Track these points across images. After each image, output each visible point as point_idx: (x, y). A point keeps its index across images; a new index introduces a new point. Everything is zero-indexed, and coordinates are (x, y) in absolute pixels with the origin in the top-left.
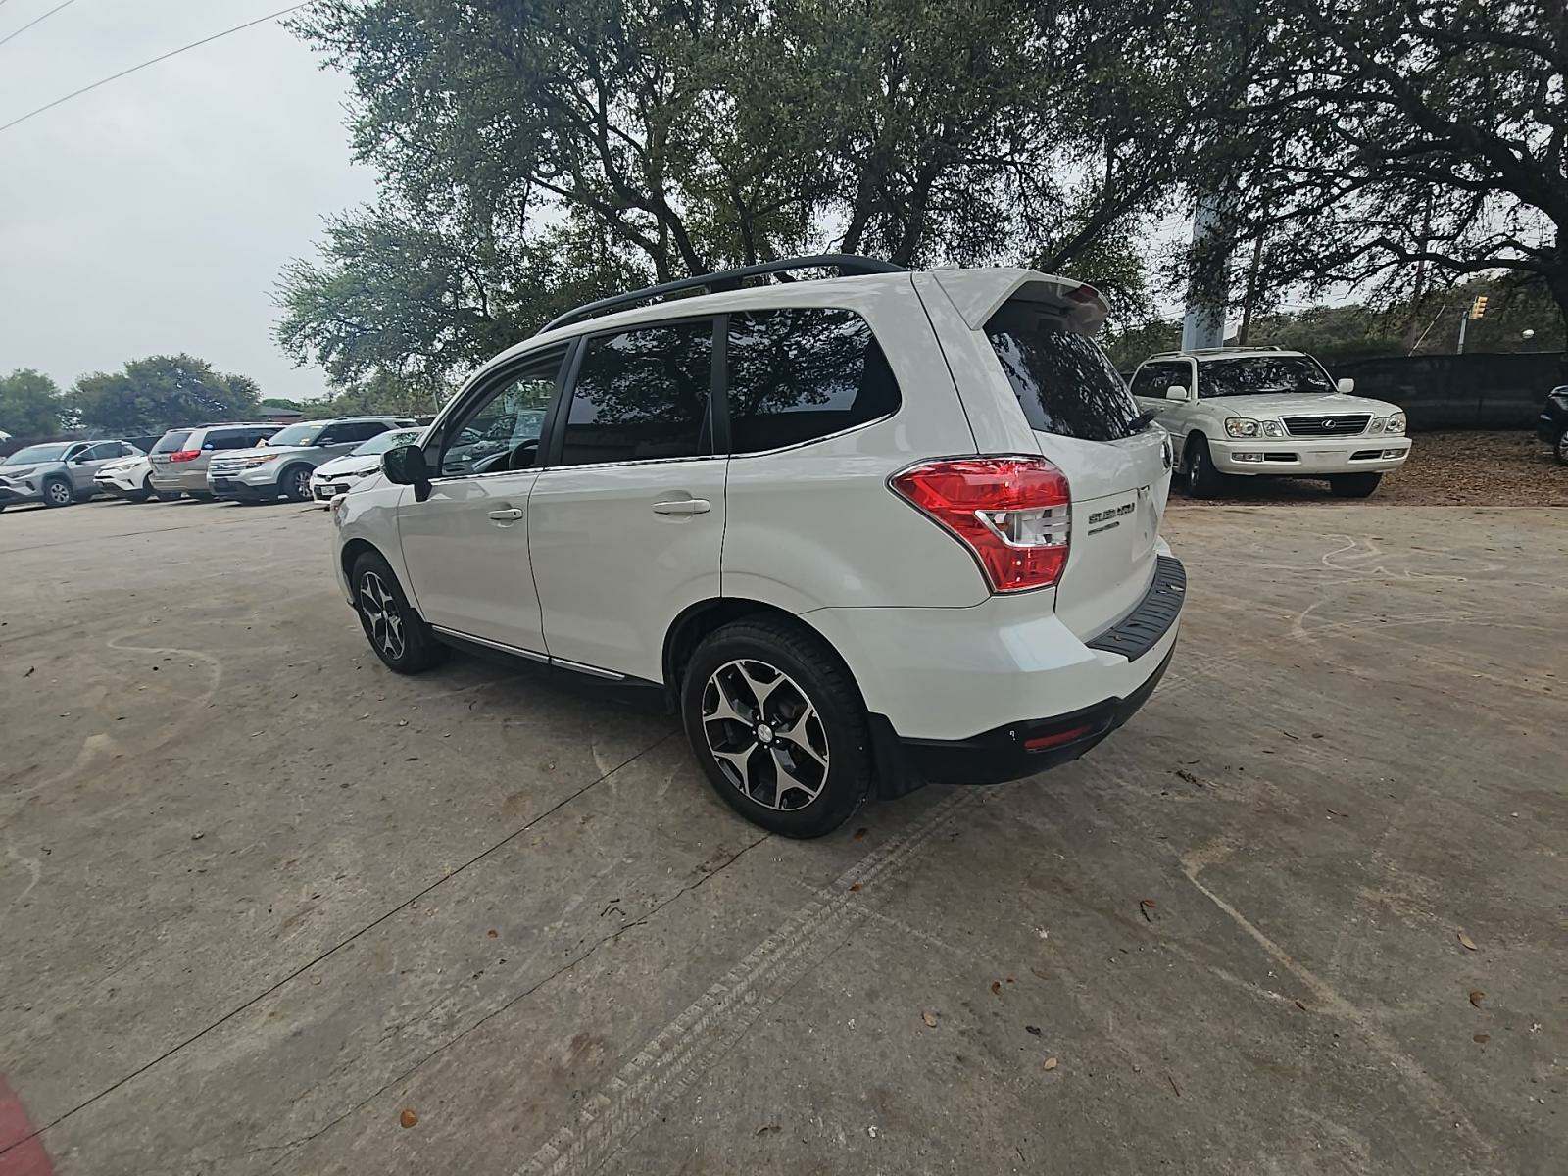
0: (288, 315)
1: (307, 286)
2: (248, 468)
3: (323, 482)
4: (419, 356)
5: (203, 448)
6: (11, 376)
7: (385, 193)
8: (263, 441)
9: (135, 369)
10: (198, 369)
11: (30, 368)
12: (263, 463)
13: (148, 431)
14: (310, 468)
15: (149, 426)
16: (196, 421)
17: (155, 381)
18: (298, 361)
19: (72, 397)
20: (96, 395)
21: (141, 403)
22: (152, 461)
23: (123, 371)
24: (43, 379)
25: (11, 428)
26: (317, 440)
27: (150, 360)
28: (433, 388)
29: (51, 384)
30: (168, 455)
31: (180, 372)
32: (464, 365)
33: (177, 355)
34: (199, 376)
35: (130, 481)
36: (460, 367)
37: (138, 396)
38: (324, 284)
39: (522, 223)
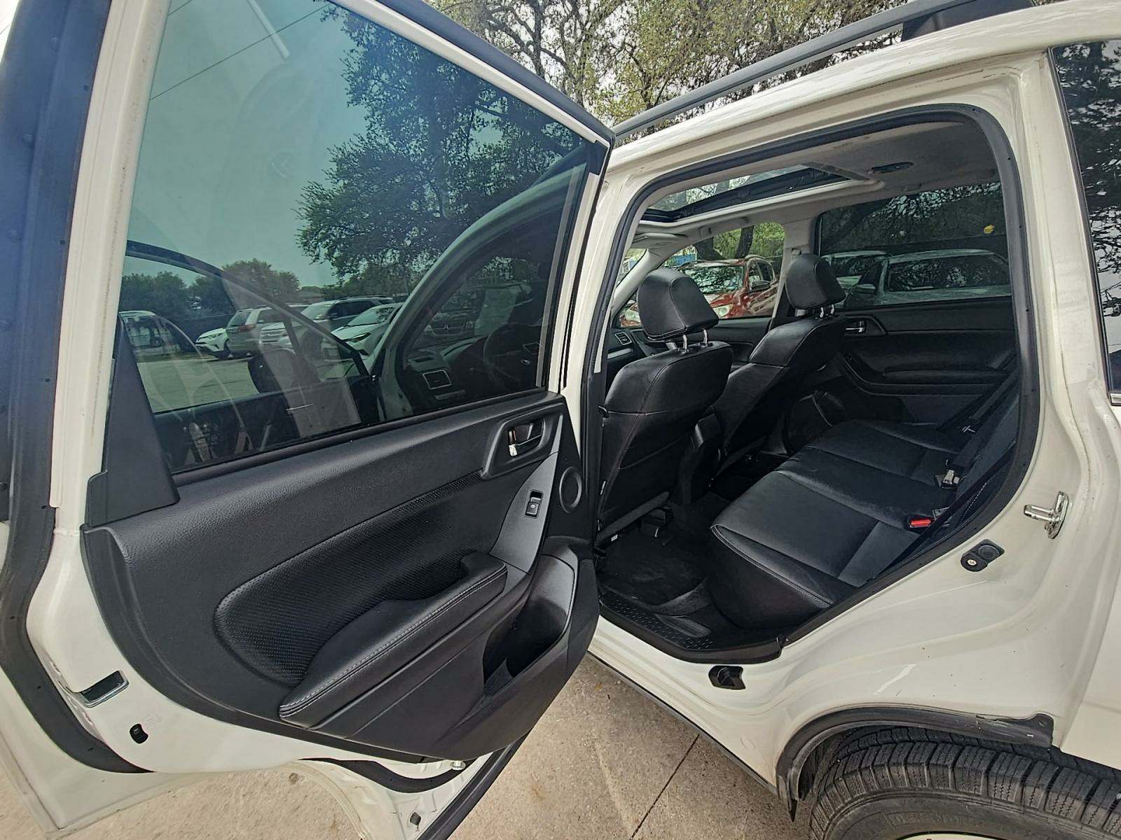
0: (306, 224)
1: (318, 202)
2: (284, 335)
3: (329, 346)
4: (394, 251)
5: (258, 323)
6: (156, 276)
7: (371, 126)
10: (264, 268)
11: (168, 271)
16: (255, 304)
18: (314, 258)
19: (194, 289)
20: (206, 288)
22: (228, 332)
24: (176, 278)
26: (327, 315)
27: (237, 263)
28: (404, 274)
29: (181, 280)
30: (236, 328)
31: (254, 270)
32: (425, 256)
33: (251, 260)
34: (265, 274)
35: (216, 346)
36: (422, 257)
38: (330, 200)
39: (467, 144)
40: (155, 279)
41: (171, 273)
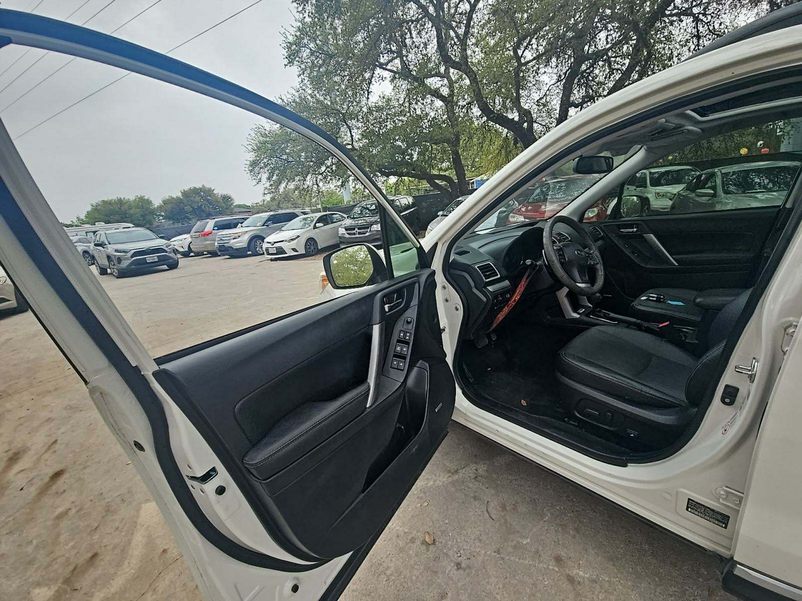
0: (251, 156)
1: (262, 139)
2: (234, 239)
3: (269, 246)
4: (313, 175)
5: (214, 230)
7: (302, 81)
8: (240, 225)
9: (185, 193)
10: (210, 192)
11: (142, 195)
12: (240, 237)
13: (190, 222)
14: (263, 239)
15: (190, 219)
16: (209, 216)
17: (192, 199)
18: (257, 181)
19: (160, 207)
20: (169, 207)
21: (187, 209)
22: (191, 237)
23: (180, 195)
24: (148, 200)
25: (135, 222)
26: (265, 223)
27: (190, 189)
28: (319, 192)
29: (151, 202)
30: (198, 233)
31: (202, 194)
33: (201, 187)
34: (210, 196)
35: (182, 247)
37: (186, 206)
38: (271, 137)
39: (368, 95)
40: (133, 201)
41: (144, 196)
